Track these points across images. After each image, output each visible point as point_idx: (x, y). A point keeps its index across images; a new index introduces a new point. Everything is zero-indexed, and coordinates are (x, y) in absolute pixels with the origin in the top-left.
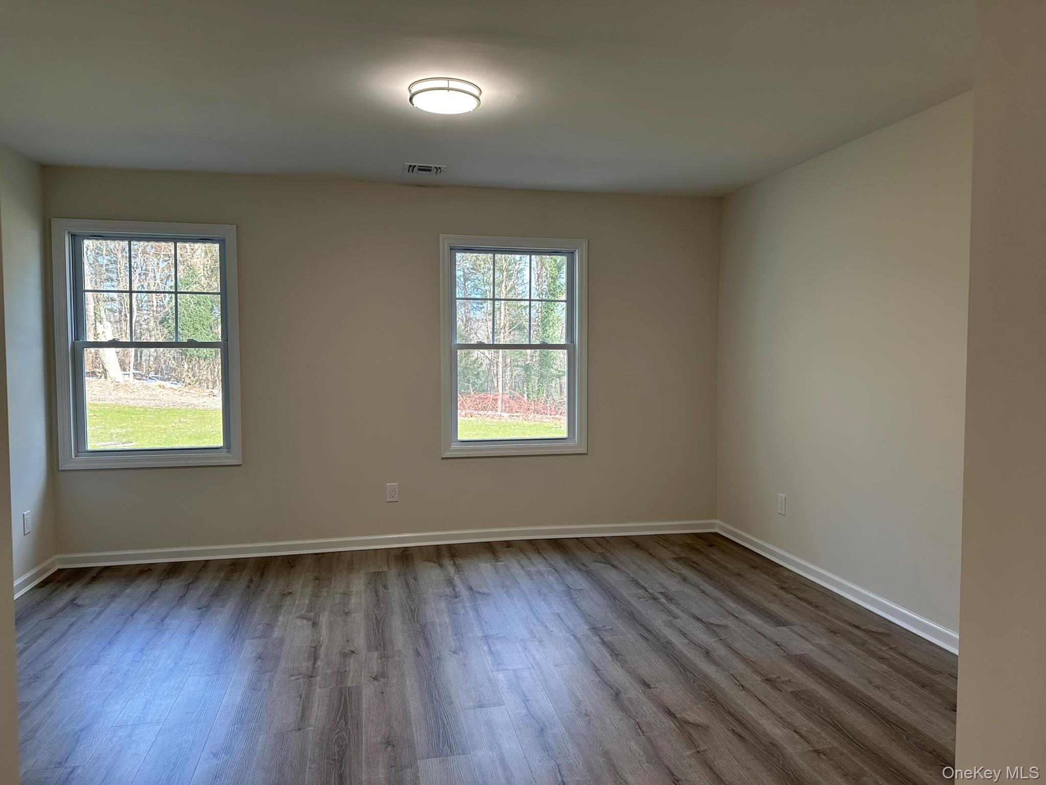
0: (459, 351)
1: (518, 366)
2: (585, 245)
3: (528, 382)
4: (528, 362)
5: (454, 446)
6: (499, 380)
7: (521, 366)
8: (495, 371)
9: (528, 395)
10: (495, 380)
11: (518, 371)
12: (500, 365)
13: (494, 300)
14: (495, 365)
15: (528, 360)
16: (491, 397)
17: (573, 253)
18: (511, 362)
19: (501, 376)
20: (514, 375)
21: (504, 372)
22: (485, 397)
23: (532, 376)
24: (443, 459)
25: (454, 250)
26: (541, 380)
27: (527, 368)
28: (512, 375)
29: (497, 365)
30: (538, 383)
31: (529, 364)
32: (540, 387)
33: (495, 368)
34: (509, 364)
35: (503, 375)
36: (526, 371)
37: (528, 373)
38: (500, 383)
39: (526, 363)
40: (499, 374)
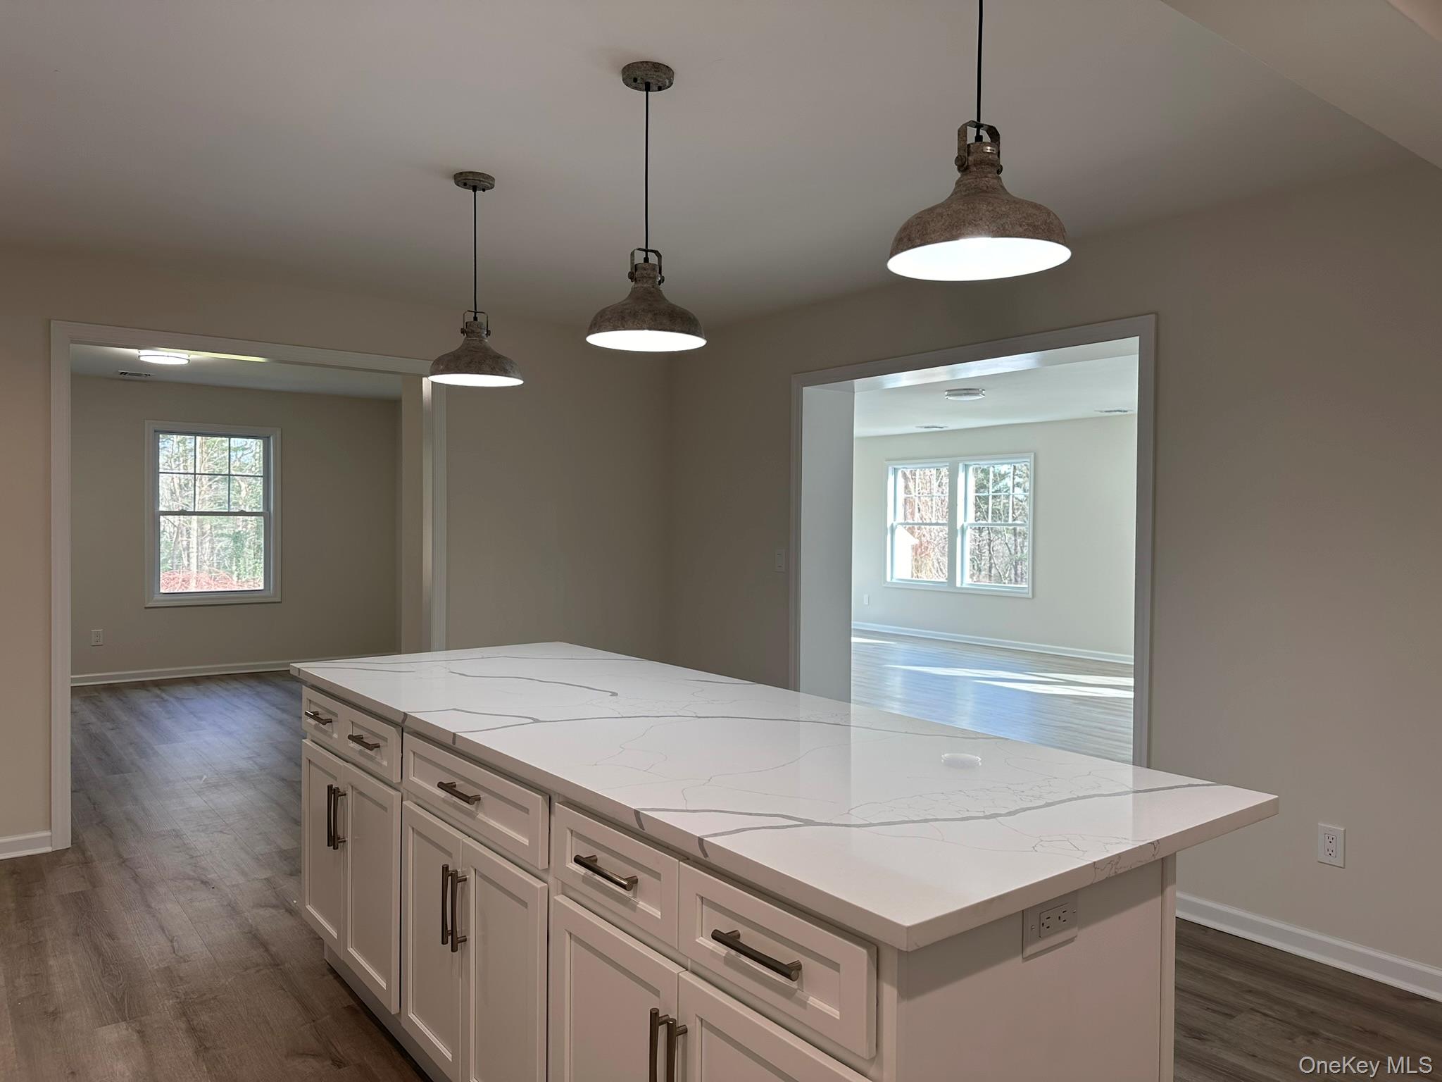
0: (161, 517)
1: (222, 535)
2: (279, 433)
3: (238, 557)
4: (240, 529)
5: (157, 597)
6: (191, 555)
7: (229, 536)
8: (185, 543)
9: (238, 575)
10: (184, 556)
11: (226, 542)
12: (194, 534)
13: (195, 474)
14: (184, 532)
15: (239, 526)
16: (181, 576)
17: (268, 438)
18: (211, 529)
19: (195, 550)
20: (218, 548)
21: (200, 544)
22: (171, 577)
23: (245, 549)
24: (146, 608)
25: (158, 432)
26: (259, 554)
27: (237, 538)
28: (213, 548)
29: (188, 534)
30: (255, 558)
31: (240, 532)
32: (257, 565)
33: (185, 538)
34: (209, 532)
35: (198, 548)
36: (235, 542)
37: (239, 544)
38: (194, 561)
39: (237, 531)
40: (191, 546)
